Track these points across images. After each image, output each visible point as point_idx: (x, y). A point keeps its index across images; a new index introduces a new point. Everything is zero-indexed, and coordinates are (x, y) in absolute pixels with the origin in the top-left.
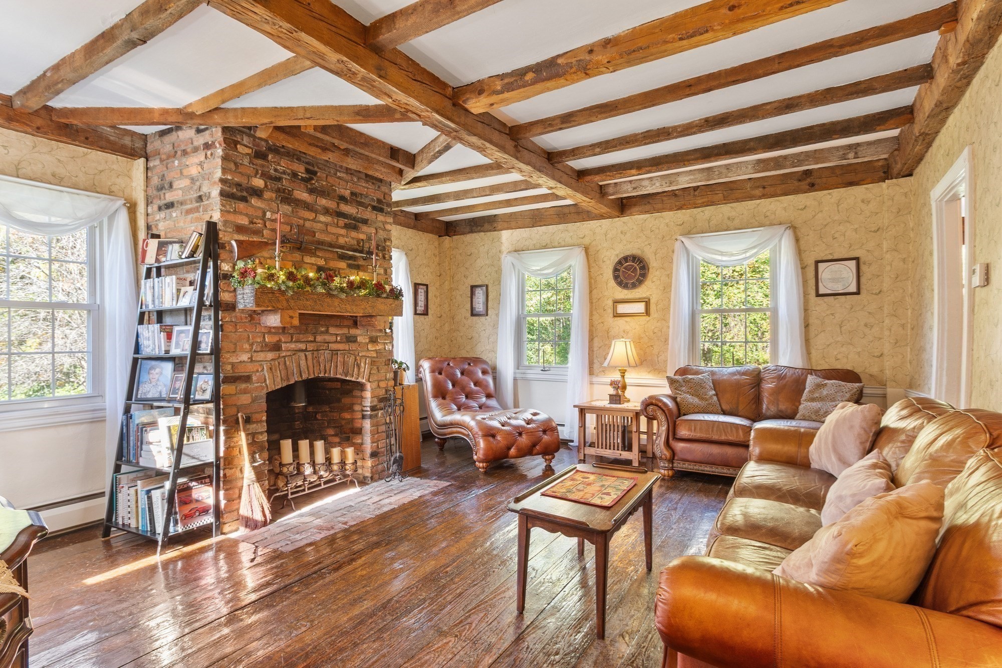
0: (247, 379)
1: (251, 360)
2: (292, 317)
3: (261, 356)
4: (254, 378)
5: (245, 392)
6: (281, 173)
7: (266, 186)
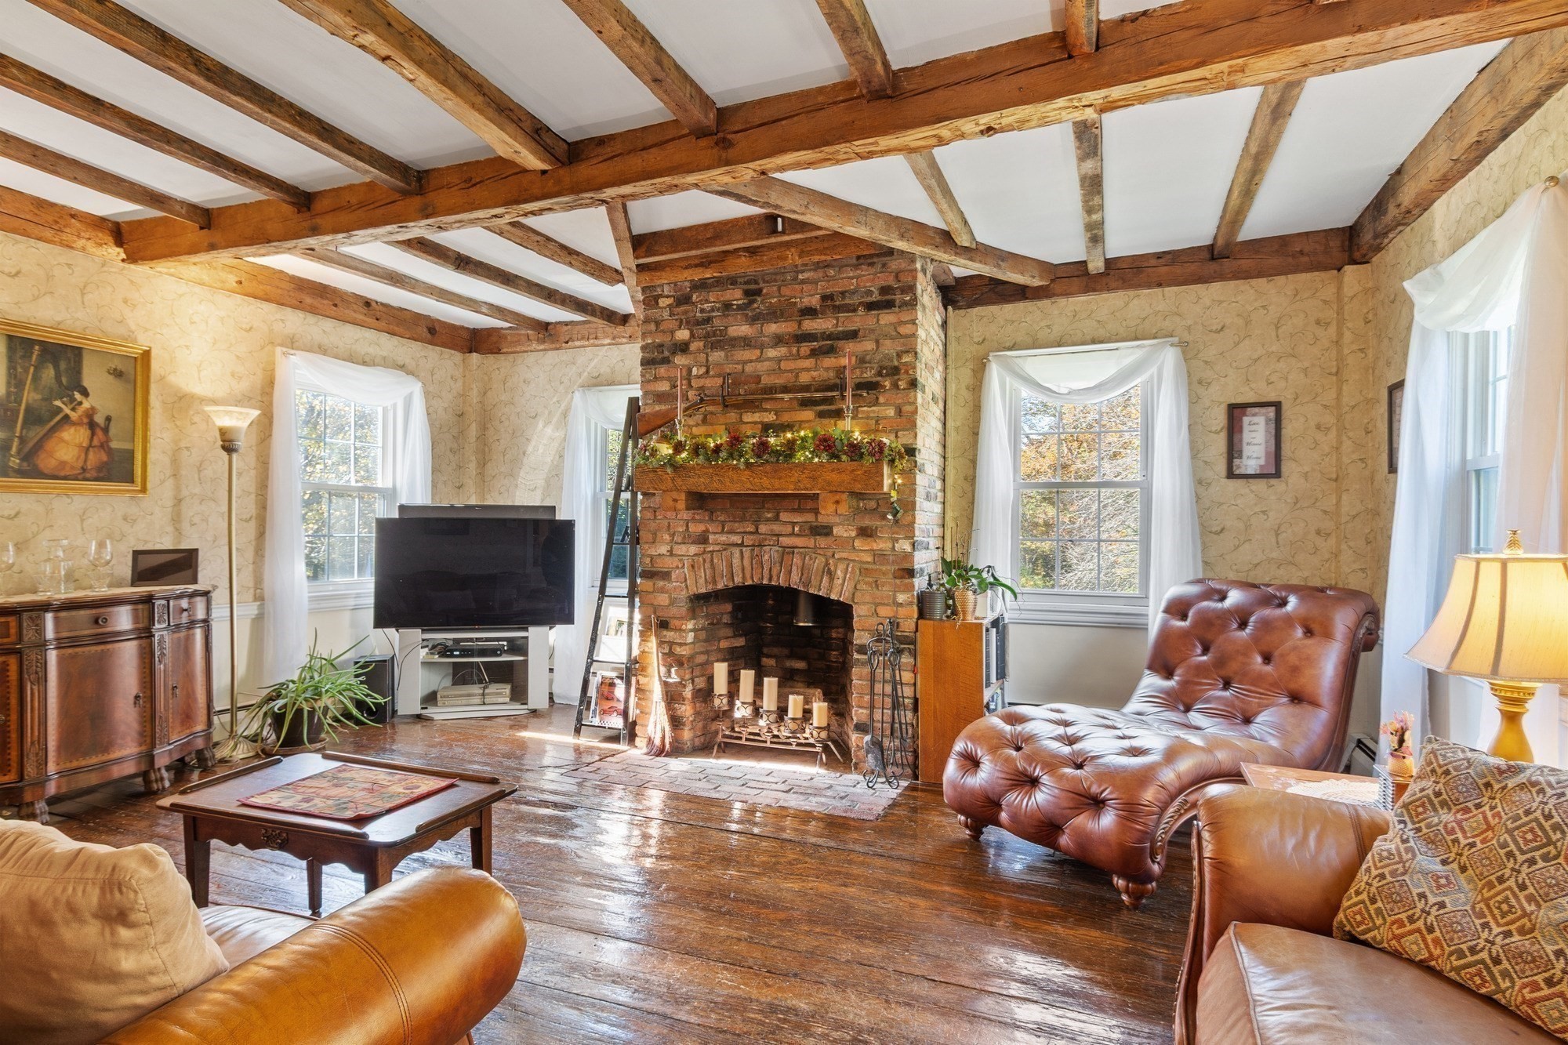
0: (666, 575)
1: (671, 553)
2: (675, 500)
3: (681, 550)
4: (673, 576)
5: (662, 590)
6: (709, 312)
7: (692, 335)
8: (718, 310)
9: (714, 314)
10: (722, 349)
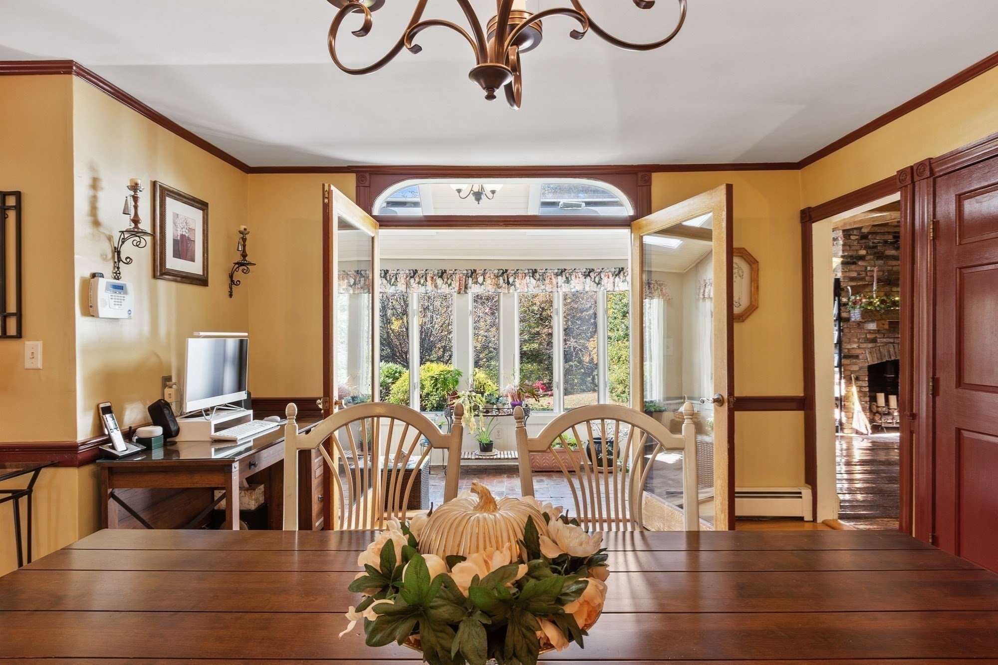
0: (857, 357)
1: (859, 347)
2: (884, 324)
3: (864, 345)
4: (861, 357)
5: (855, 364)
6: (877, 243)
7: (867, 253)
8: (881, 243)
9: (879, 245)
10: (882, 260)
